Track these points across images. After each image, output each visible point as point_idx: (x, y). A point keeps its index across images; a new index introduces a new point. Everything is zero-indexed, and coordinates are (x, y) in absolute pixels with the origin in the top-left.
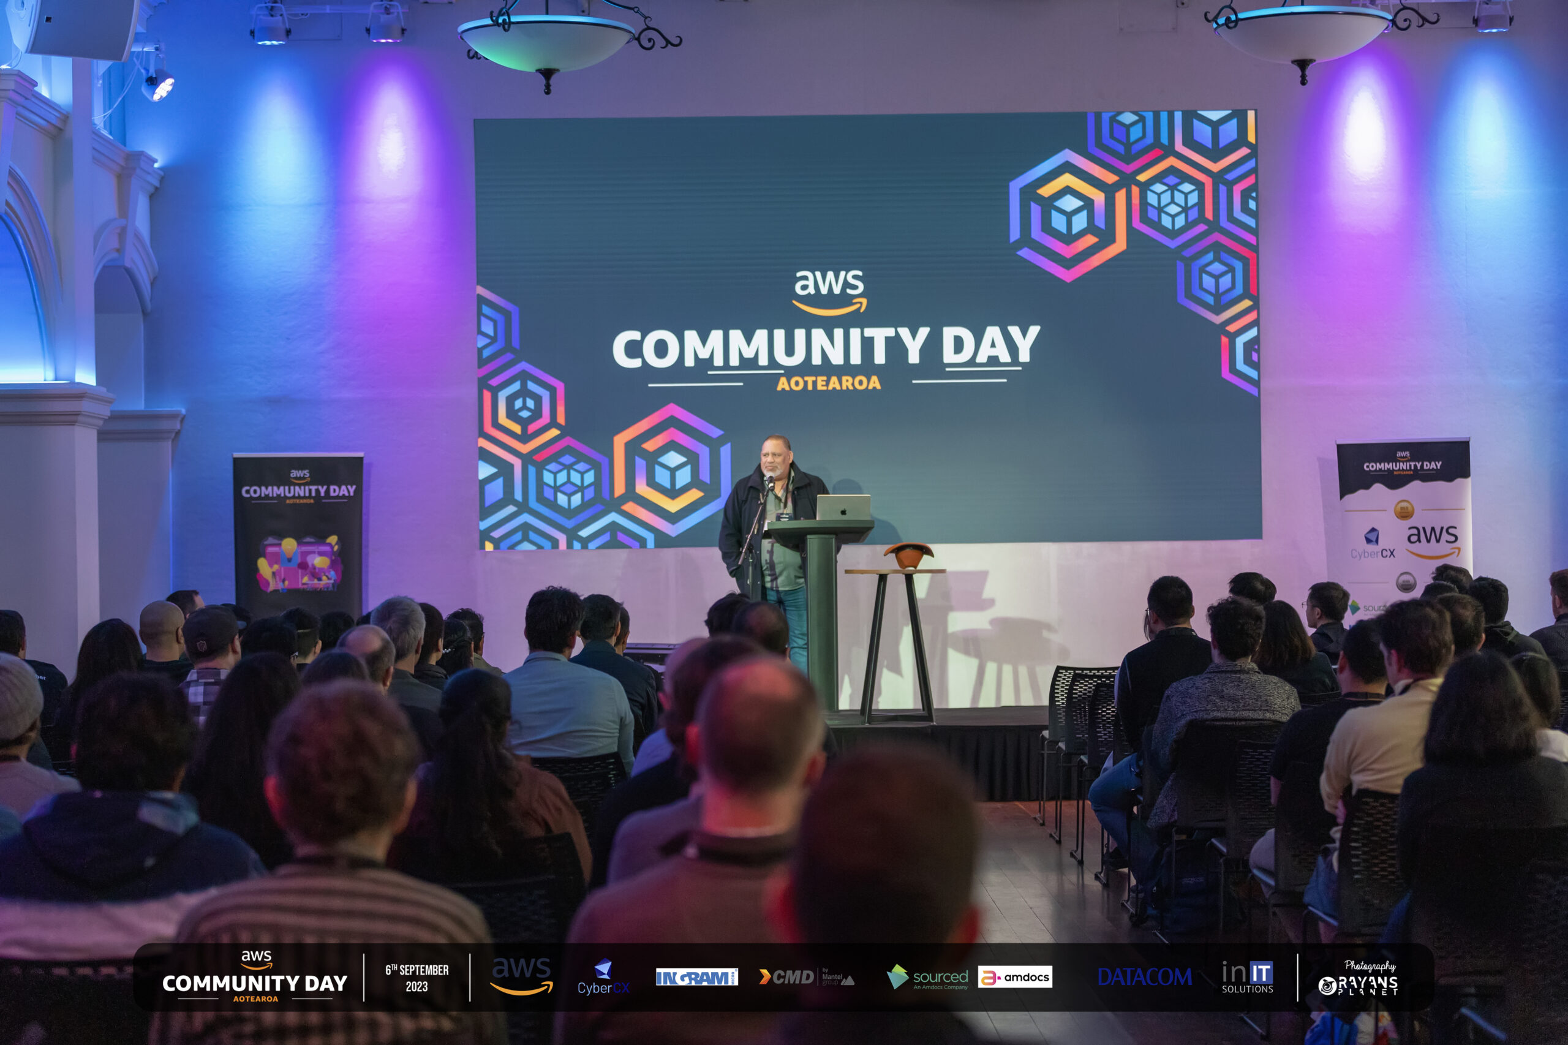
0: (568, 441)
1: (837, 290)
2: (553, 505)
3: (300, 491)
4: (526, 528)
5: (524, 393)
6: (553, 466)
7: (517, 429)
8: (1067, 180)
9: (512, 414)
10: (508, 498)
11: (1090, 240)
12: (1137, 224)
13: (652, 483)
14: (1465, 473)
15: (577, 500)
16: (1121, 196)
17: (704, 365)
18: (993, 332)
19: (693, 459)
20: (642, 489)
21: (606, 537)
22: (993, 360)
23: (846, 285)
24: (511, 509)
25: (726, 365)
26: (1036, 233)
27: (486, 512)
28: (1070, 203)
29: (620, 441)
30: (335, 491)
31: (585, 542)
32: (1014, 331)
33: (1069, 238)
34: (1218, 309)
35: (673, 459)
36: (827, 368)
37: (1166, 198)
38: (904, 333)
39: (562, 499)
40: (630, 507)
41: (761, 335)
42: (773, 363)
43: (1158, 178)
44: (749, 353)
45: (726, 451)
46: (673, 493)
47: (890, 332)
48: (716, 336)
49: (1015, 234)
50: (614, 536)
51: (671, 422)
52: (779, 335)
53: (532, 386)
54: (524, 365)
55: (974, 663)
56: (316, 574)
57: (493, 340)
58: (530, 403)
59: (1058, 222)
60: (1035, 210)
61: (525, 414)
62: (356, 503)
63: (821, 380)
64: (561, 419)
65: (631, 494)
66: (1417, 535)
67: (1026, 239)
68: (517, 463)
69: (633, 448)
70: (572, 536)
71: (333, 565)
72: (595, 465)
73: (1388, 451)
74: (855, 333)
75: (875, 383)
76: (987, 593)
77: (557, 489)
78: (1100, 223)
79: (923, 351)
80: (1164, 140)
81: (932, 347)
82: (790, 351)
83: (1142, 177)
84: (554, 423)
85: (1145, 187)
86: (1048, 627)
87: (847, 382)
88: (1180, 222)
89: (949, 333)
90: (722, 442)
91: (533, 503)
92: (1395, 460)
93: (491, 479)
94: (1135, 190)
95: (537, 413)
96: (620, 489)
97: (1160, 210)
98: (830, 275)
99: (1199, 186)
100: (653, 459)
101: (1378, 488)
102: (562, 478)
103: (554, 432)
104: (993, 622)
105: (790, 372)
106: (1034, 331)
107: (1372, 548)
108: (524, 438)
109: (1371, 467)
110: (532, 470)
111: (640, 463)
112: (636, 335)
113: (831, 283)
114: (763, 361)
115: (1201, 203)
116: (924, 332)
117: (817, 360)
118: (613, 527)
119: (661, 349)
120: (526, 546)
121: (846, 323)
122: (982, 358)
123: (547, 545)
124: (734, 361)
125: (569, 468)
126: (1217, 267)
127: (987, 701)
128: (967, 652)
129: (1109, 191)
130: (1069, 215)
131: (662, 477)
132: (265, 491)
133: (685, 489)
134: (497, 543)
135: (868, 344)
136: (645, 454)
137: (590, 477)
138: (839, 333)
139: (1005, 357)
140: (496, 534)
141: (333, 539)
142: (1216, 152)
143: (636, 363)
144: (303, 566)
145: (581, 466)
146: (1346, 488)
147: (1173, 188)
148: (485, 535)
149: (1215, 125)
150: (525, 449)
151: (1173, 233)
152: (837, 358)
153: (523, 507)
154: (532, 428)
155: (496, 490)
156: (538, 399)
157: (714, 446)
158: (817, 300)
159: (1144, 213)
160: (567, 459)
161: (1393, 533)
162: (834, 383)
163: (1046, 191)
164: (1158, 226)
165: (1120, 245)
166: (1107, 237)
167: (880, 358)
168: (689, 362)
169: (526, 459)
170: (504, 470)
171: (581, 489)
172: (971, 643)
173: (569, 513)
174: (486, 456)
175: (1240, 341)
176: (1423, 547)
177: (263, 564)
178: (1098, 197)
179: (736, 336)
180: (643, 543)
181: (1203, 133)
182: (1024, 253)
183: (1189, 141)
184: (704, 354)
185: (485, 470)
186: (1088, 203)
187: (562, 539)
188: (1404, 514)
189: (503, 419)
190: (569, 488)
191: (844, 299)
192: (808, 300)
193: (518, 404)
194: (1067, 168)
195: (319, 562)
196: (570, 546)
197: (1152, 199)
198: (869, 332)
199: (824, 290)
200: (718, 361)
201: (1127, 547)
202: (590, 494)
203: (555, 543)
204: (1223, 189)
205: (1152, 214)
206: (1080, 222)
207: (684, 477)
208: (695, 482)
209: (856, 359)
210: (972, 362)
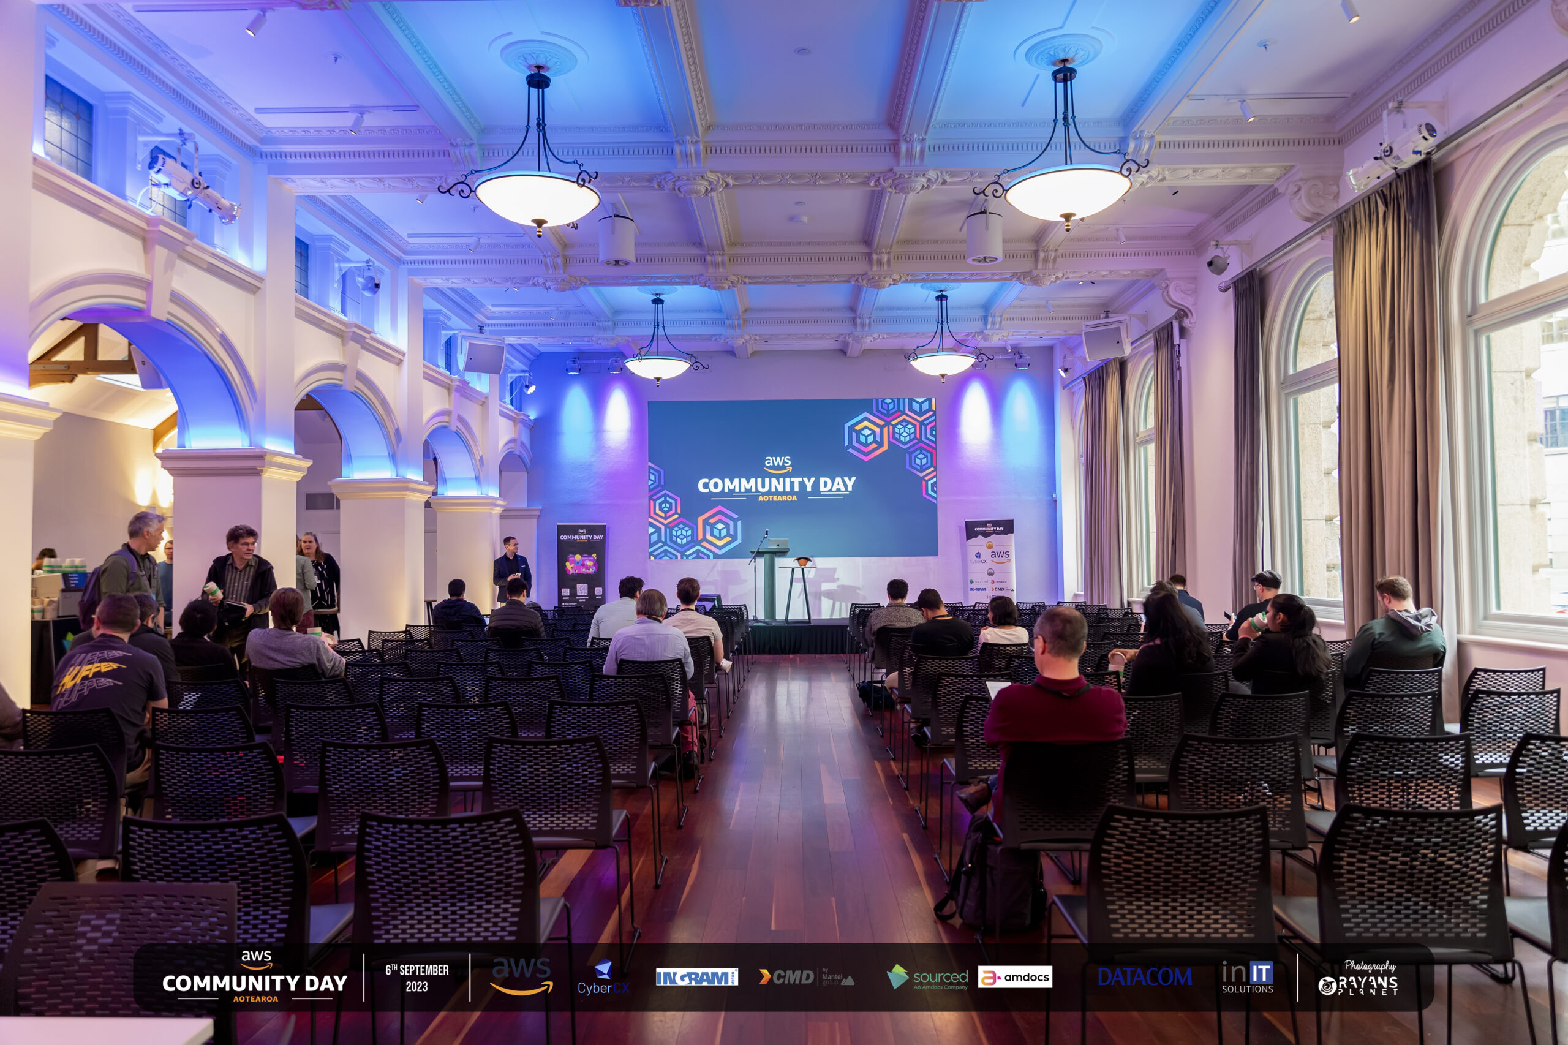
0: (681, 519)
1: (781, 464)
2: (676, 543)
3: (582, 537)
4: (666, 551)
5: (666, 501)
6: (676, 529)
7: (663, 515)
8: (866, 423)
9: (661, 509)
10: (659, 540)
11: (874, 446)
12: (891, 440)
13: (712, 535)
14: (1012, 532)
15: (684, 541)
16: (885, 430)
17: (732, 491)
18: (838, 480)
19: (727, 526)
20: (709, 537)
21: (695, 555)
22: (838, 490)
23: (784, 462)
24: (661, 544)
25: (740, 492)
26: (854, 443)
27: (651, 545)
28: (867, 432)
29: (701, 519)
30: (595, 537)
31: (687, 557)
32: (846, 479)
33: (866, 445)
34: (922, 471)
35: (720, 526)
36: (777, 493)
37: (902, 430)
38: (806, 480)
39: (679, 541)
40: (704, 544)
41: (753, 481)
42: (757, 491)
43: (899, 423)
44: (748, 487)
45: (739, 523)
46: (720, 539)
47: (800, 479)
48: (736, 481)
49: (846, 443)
50: (698, 555)
51: (720, 512)
52: (760, 480)
53: (668, 499)
54: (665, 491)
55: (831, 602)
56: (588, 568)
57: (654, 482)
58: (668, 505)
59: (863, 439)
60: (854, 434)
61: (666, 509)
62: (603, 542)
63: (775, 497)
64: (679, 511)
65: (705, 539)
66: (995, 555)
67: (851, 445)
68: (663, 528)
69: (705, 522)
70: (683, 554)
71: (594, 565)
72: (691, 528)
73: (984, 524)
74: (787, 480)
75: (795, 498)
76: (836, 577)
77: (677, 537)
78: (878, 439)
79: (812, 486)
80: (902, 409)
81: (816, 485)
82: (763, 486)
83: (893, 423)
84: (676, 513)
85: (894, 426)
86: (859, 589)
87: (785, 498)
88: (907, 439)
89: (822, 480)
90: (738, 519)
91: (668, 542)
92: (986, 527)
93: (653, 533)
94: (891, 427)
95: (670, 509)
96: (700, 537)
97: (900, 434)
98: (778, 458)
99: (915, 426)
100: (712, 526)
101: (980, 537)
102: (679, 533)
103: (676, 516)
104: (838, 586)
105: (763, 494)
106: (854, 479)
107: (978, 559)
108: (665, 518)
109: (977, 529)
110: (668, 530)
111: (708, 528)
112: (706, 480)
113: (778, 461)
114: (754, 490)
115: (915, 433)
116: (813, 479)
117: (773, 490)
118: (698, 551)
119: (716, 485)
120: (666, 558)
121: (784, 476)
122: (834, 489)
123: (674, 557)
124: (743, 490)
125: (682, 529)
126: (921, 456)
127: (836, 616)
128: (828, 598)
129: (881, 428)
130: (867, 437)
131: (716, 532)
132: (568, 537)
133: (725, 537)
134: (655, 557)
135: (792, 484)
136: (710, 524)
137: (689, 533)
138: (781, 480)
139: (843, 489)
140: (655, 553)
141: (594, 555)
142: (920, 414)
143: (707, 491)
144: (583, 565)
145: (687, 529)
146: (969, 537)
147: (905, 427)
148: (651, 554)
149: (920, 404)
150: (666, 522)
151: (905, 443)
152: (781, 489)
153: (665, 544)
154: (668, 514)
155: (655, 538)
156: (671, 504)
157: (735, 521)
158: (773, 467)
159: (893, 436)
160: (681, 526)
161: (986, 554)
162: (780, 498)
163: (858, 428)
164: (899, 440)
165: (885, 447)
166: (880, 444)
167: (797, 489)
168: (726, 490)
169: (666, 526)
170: (658, 530)
171: (686, 537)
172: (830, 595)
173: (681, 546)
174: (651, 524)
175: (930, 483)
176: (996, 559)
177: (568, 565)
178: (877, 430)
179: (744, 481)
180: (709, 557)
181: (916, 406)
182: (850, 450)
183: (911, 409)
184: (732, 487)
185: (651, 530)
186: (874, 432)
187: (679, 555)
188: (990, 547)
189: (658, 511)
190: (682, 537)
191: (783, 467)
192: (769, 467)
193: (663, 506)
194: (866, 419)
195: (589, 563)
196: (682, 558)
197: (897, 430)
198: (792, 479)
199: (776, 464)
200: (737, 490)
201: (888, 559)
202: (689, 539)
203: (676, 557)
204: (923, 427)
205: (897, 436)
206: (870, 439)
207: (724, 533)
208: (728, 534)
209: (788, 489)
210: (830, 491)
